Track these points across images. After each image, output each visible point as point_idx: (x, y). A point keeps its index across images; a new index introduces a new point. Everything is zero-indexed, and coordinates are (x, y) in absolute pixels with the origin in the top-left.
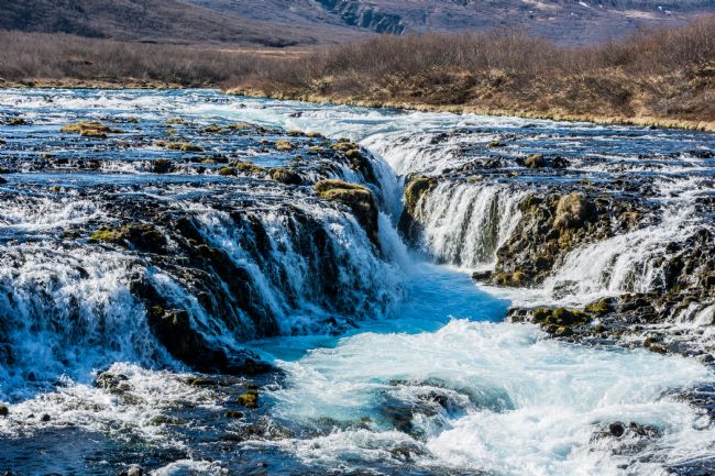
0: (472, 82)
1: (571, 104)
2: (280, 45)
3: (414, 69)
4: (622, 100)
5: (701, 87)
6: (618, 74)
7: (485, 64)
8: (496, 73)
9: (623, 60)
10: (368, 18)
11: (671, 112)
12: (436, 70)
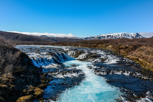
0: (67, 44)
1: (74, 46)
2: (49, 42)
3: (62, 43)
4: (78, 46)
5: (83, 45)
6: (77, 44)
7: (68, 43)
8: (68, 44)
9: (78, 43)
10: (55, 40)
11: (82, 46)
12: (64, 44)
